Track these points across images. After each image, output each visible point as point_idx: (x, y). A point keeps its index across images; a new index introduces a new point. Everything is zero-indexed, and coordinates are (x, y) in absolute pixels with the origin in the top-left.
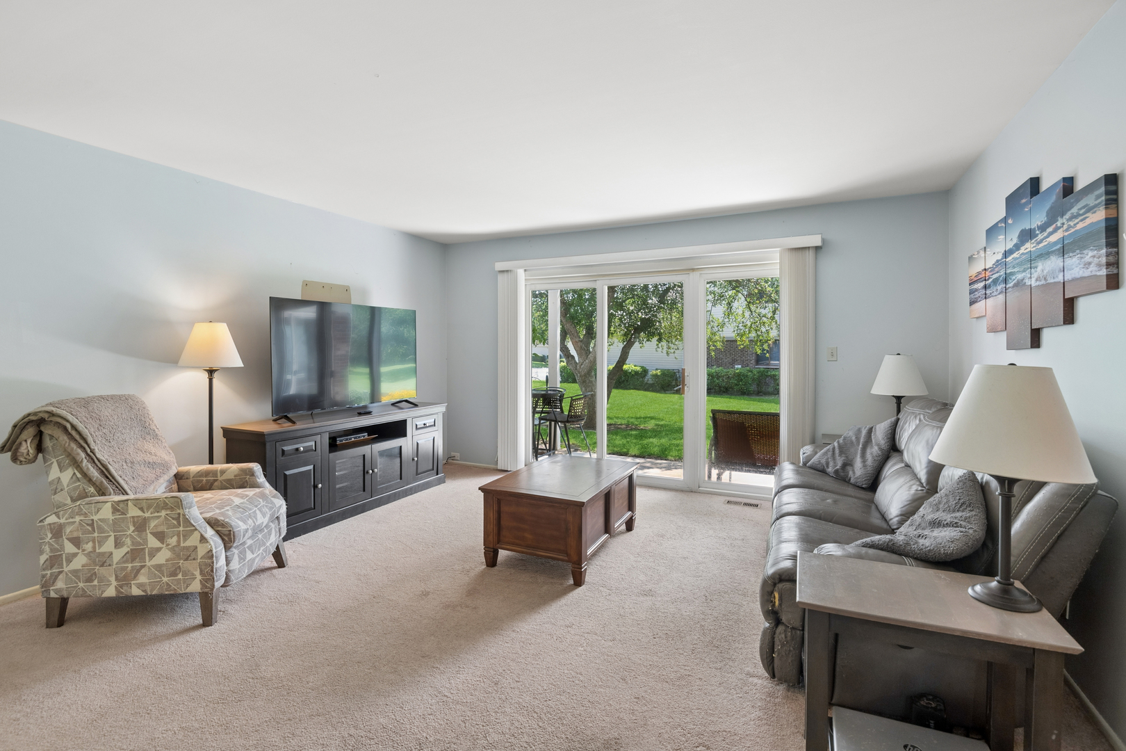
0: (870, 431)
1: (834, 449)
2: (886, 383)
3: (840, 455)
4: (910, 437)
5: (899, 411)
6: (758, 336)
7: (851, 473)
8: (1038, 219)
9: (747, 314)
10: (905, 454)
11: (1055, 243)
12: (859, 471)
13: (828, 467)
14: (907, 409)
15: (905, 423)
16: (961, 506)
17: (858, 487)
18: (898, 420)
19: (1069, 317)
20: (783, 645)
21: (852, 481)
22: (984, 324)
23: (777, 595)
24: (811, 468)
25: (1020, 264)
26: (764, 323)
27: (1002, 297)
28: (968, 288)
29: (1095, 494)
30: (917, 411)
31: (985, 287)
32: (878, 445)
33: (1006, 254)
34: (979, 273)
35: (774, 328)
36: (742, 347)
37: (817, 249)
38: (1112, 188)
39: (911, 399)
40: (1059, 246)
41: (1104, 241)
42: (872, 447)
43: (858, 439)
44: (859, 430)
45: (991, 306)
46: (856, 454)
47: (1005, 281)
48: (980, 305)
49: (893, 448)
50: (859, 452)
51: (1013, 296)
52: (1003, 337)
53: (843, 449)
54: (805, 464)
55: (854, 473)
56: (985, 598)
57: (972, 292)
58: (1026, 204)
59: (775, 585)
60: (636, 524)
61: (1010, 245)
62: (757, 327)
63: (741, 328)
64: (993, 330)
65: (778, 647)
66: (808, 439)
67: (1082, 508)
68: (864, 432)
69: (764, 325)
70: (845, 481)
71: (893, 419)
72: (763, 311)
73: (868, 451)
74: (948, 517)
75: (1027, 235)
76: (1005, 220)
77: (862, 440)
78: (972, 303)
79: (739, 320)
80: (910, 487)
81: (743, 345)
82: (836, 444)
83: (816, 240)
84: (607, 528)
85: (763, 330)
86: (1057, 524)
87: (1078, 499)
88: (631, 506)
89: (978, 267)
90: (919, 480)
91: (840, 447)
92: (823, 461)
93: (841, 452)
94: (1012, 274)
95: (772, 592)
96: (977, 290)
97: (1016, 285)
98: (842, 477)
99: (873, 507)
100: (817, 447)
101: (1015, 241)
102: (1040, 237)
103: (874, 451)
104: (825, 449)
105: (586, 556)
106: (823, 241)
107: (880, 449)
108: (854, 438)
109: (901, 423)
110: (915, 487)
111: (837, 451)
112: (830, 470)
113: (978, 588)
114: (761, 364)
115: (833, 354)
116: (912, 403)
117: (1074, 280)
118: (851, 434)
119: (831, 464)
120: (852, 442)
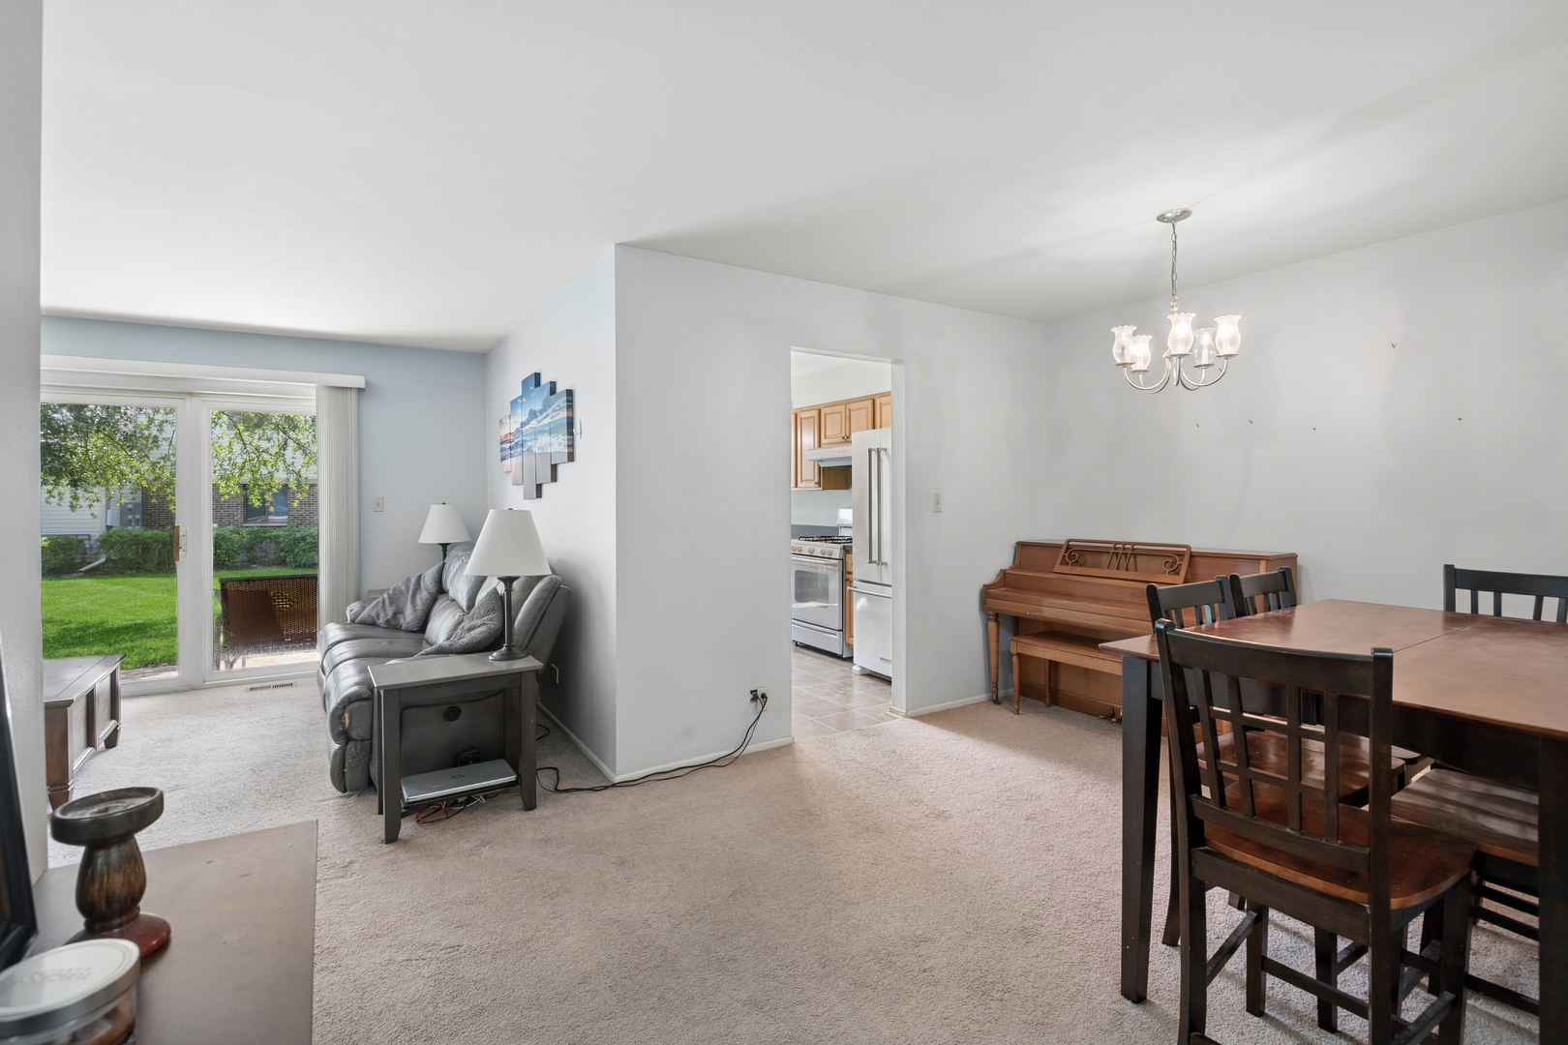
0: (419, 578)
1: (384, 601)
2: (432, 534)
3: (390, 606)
4: (455, 575)
5: (445, 556)
6: (255, 480)
7: (402, 620)
8: (538, 406)
9: (237, 447)
10: (451, 592)
11: (546, 425)
12: (409, 616)
13: (378, 619)
14: (451, 554)
15: (450, 566)
16: (488, 612)
17: (409, 631)
18: (444, 564)
19: (554, 478)
20: (354, 757)
21: (404, 627)
22: (510, 479)
23: (347, 716)
24: (359, 623)
25: (530, 435)
26: (265, 462)
27: (520, 457)
28: (499, 446)
29: (559, 588)
30: (460, 553)
31: (511, 448)
32: (427, 590)
33: (523, 425)
34: (507, 435)
35: (281, 468)
36: (227, 497)
37: (360, 390)
38: (570, 398)
39: (456, 544)
40: (548, 428)
41: (566, 431)
42: (421, 592)
43: (407, 588)
44: (409, 579)
45: (513, 463)
46: (406, 601)
47: (522, 446)
48: (507, 462)
49: (441, 590)
50: (409, 599)
51: (526, 456)
52: (521, 489)
53: (393, 600)
54: (353, 621)
55: (405, 619)
56: (500, 657)
57: (502, 450)
58: (533, 391)
59: (344, 708)
60: (121, 736)
61: (524, 420)
62: (255, 467)
63: (227, 467)
64: (515, 483)
65: (349, 760)
66: (352, 595)
67: (554, 596)
68: (413, 580)
69: (265, 464)
70: (396, 629)
71: (440, 564)
72: (264, 445)
73: (418, 597)
74: (479, 622)
75: (533, 415)
76: (521, 397)
77: (411, 588)
78: (503, 459)
79: (223, 455)
80: (454, 615)
81: (228, 494)
82: (385, 596)
83: (358, 381)
84: (90, 741)
85: (264, 471)
86: (540, 609)
87: (550, 591)
88: (114, 714)
89: (505, 431)
90: (461, 608)
91: (390, 597)
92: (373, 614)
93: (391, 603)
94: (526, 441)
95: (343, 715)
96: (505, 449)
97: (528, 450)
98: (393, 625)
99: (424, 642)
100: (365, 602)
101: (527, 416)
102: (540, 418)
103: (423, 596)
104: (374, 602)
105: (73, 771)
106: (367, 383)
107: (429, 593)
108: (403, 588)
109: (446, 567)
110: (458, 614)
111: (387, 602)
112: (381, 621)
113: (495, 654)
114: (251, 521)
115: (379, 504)
116: (455, 549)
117: (555, 452)
118: (401, 584)
119: (382, 615)
120: (402, 592)
